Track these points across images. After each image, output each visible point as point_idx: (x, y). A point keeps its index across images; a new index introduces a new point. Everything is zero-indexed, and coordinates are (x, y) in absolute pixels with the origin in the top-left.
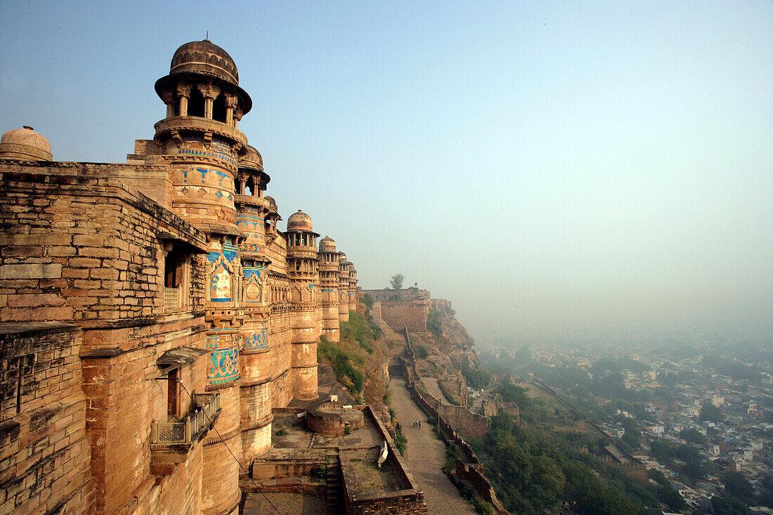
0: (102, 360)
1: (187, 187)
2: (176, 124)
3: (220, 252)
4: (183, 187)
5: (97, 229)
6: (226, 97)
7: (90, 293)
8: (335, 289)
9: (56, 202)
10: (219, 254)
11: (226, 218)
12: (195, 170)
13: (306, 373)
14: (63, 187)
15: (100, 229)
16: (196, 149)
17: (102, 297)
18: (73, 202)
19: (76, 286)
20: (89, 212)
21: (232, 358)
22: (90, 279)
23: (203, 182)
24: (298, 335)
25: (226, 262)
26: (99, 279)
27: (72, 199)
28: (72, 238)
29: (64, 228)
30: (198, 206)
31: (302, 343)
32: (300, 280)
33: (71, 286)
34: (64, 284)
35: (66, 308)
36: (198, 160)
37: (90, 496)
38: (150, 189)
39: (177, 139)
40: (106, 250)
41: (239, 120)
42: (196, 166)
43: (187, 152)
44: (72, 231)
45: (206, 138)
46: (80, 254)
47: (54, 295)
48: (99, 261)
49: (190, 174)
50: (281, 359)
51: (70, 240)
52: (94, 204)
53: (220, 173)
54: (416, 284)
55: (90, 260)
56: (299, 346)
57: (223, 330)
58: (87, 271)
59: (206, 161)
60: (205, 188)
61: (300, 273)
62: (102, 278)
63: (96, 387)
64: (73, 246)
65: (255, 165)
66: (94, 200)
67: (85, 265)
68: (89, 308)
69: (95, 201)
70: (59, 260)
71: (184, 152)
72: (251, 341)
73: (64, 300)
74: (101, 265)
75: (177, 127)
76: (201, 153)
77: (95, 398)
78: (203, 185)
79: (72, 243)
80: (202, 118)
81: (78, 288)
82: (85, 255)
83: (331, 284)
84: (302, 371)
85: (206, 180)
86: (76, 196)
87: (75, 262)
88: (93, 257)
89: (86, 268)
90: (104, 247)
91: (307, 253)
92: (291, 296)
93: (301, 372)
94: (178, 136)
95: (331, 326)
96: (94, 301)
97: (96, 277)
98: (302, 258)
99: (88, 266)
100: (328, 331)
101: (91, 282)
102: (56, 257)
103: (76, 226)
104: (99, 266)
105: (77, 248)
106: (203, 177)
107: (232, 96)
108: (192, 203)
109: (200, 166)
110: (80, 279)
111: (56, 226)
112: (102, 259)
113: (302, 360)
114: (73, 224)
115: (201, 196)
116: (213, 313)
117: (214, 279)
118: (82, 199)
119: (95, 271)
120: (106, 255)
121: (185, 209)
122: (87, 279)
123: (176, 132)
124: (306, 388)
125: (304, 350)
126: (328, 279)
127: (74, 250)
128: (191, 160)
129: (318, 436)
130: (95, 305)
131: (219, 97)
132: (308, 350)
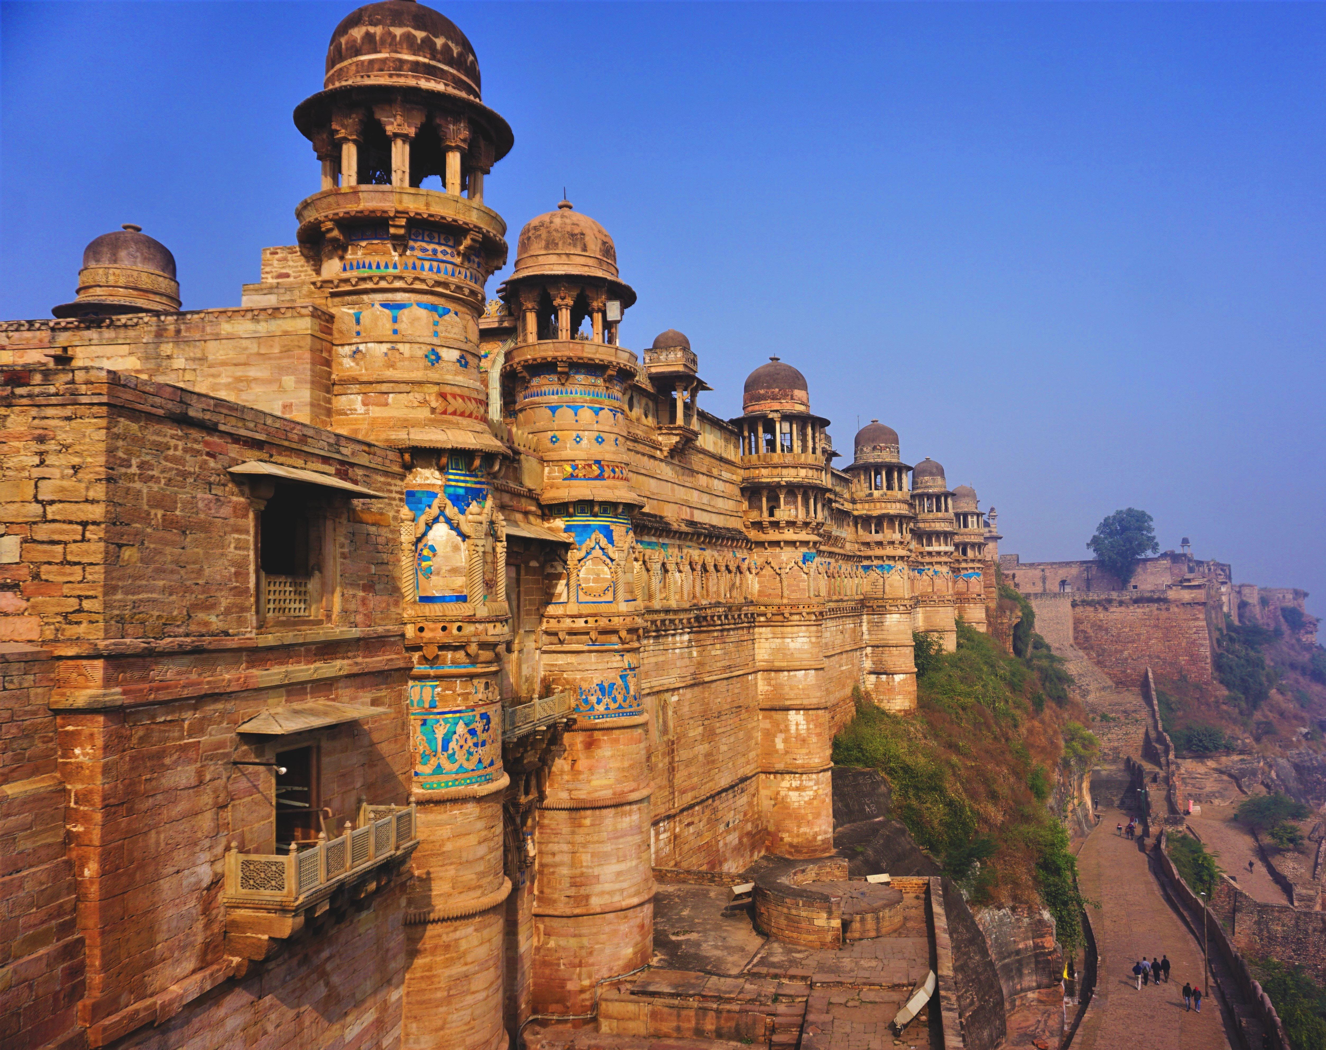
0: (89, 717)
1: (362, 347)
2: (329, 207)
3: (437, 490)
4: (354, 348)
5: (73, 467)
6: (440, 126)
7: (66, 590)
8: (900, 565)
9: (9, 420)
10: (435, 495)
11: (450, 410)
12: (377, 306)
13: (797, 789)
14: (19, 391)
15: (80, 467)
16: (377, 258)
17: (87, 597)
18: (34, 418)
19: (44, 577)
20: (61, 436)
21: (472, 732)
22: (65, 562)
23: (395, 332)
24: (777, 687)
25: (451, 511)
26: (79, 563)
27: (34, 412)
28: (36, 487)
29: (23, 469)
30: (384, 387)
31: (787, 709)
32: (776, 544)
33: (36, 576)
34: (24, 572)
35: (29, 619)
36: (383, 284)
37: (69, 968)
38: (280, 358)
39: (335, 240)
40: (89, 507)
41: (488, 172)
42: (379, 297)
43: (358, 268)
44: (36, 473)
45: (392, 231)
46: (50, 516)
47: (9, 595)
48: (80, 528)
49: (366, 316)
50: (724, 748)
51: (31, 492)
52: (69, 419)
53: (433, 308)
54: (1185, 542)
55: (66, 527)
56: (778, 716)
57: (448, 670)
58: (59, 548)
59: (398, 284)
60: (400, 346)
61: (775, 525)
62: (85, 560)
63: (80, 766)
64: (37, 501)
65: (590, 262)
66: (68, 411)
67: (56, 537)
68: (65, 617)
69: (69, 414)
70: (16, 528)
71: (352, 268)
72: (593, 699)
73: (24, 604)
74: (83, 535)
75: (330, 213)
76: (386, 266)
77: (79, 787)
78: (395, 338)
79: (35, 497)
80: (387, 187)
81: (47, 581)
82: (57, 517)
83: (889, 551)
84: (787, 782)
85: (401, 326)
86: (38, 406)
87: (42, 532)
88: (71, 522)
89: (58, 542)
90: (87, 501)
91: (792, 472)
92: (757, 586)
93: (786, 784)
94: (336, 233)
95: (890, 666)
96: (73, 604)
97: (76, 559)
98: (778, 486)
99: (62, 538)
100: (884, 677)
101: (68, 569)
102: (12, 523)
103: (42, 462)
104: (79, 537)
105: (44, 504)
106: (395, 320)
107: (456, 122)
108: (371, 383)
109: (389, 296)
110: (49, 563)
111: (10, 464)
112: (84, 524)
113: (787, 753)
114: (37, 460)
115: (391, 365)
116: (421, 629)
117: (425, 552)
118: (50, 412)
119: (73, 547)
120: (91, 517)
121: (359, 398)
122: (62, 563)
123: (329, 225)
124: (799, 827)
125: (793, 728)
126: (879, 537)
127: (38, 508)
128: (369, 285)
129: (775, 945)
130: (74, 612)
131: (422, 131)
132: (803, 727)
